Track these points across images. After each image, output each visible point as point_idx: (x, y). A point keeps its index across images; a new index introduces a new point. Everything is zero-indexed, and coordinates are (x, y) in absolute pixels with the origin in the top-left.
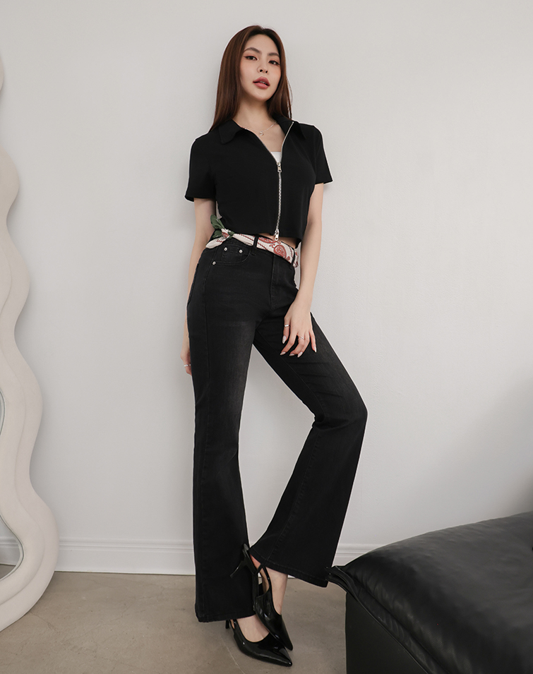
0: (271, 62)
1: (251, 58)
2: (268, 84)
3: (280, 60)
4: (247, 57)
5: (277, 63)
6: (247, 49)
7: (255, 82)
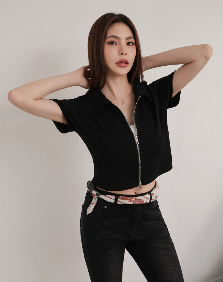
0: (128, 44)
1: (112, 43)
2: (127, 63)
3: (135, 41)
4: (109, 43)
5: (133, 43)
6: (109, 37)
7: (117, 63)
